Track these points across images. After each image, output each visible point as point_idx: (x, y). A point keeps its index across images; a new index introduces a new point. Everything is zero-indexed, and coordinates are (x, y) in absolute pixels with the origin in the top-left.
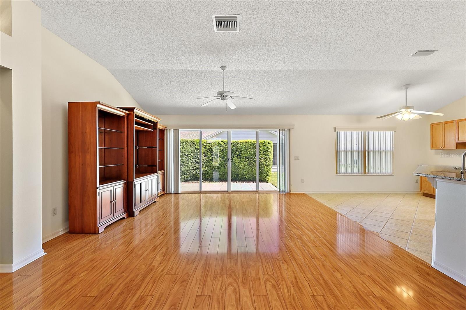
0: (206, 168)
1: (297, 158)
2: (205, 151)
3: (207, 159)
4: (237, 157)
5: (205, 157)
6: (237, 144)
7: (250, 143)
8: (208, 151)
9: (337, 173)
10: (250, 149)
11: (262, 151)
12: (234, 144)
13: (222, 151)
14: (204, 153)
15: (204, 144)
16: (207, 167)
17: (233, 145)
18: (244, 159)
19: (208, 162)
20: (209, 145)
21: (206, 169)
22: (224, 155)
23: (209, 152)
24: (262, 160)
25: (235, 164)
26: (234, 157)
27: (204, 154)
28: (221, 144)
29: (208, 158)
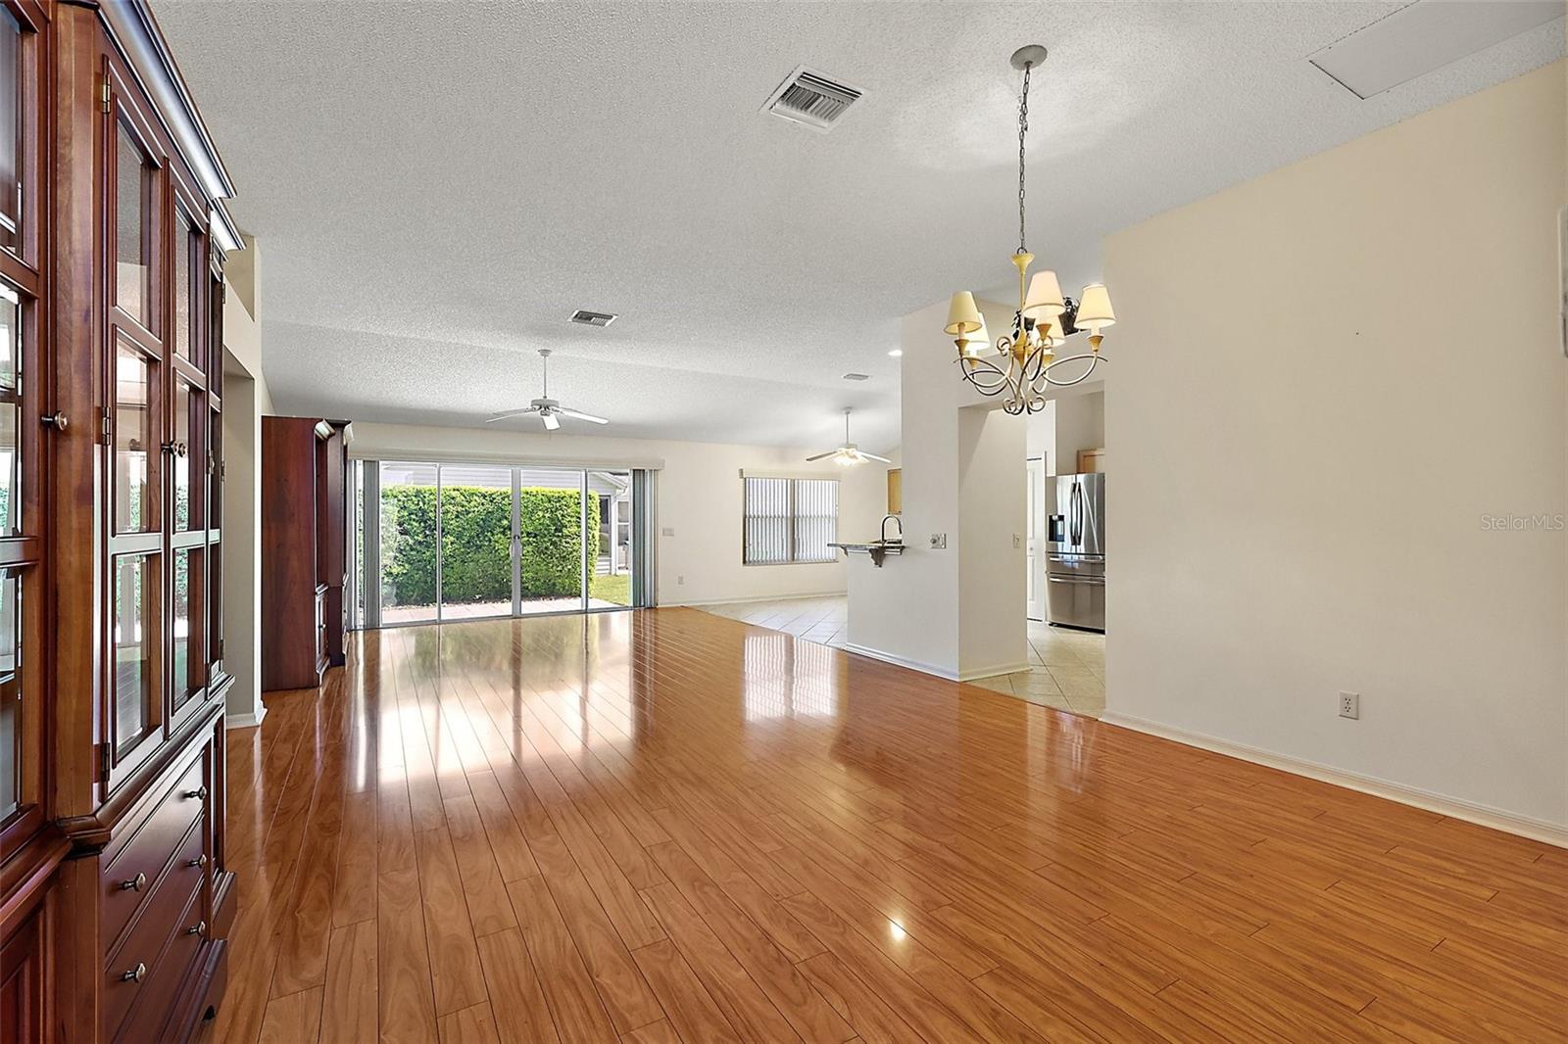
0: (406, 565)
1: (669, 532)
2: (403, 516)
3: (411, 542)
4: (503, 533)
5: (401, 534)
6: (503, 499)
7: (540, 497)
8: (413, 517)
9: (744, 562)
10: (541, 513)
11: (572, 517)
12: (494, 499)
13: (457, 517)
14: (400, 525)
15: (400, 497)
16: (410, 564)
17: (491, 501)
18: (526, 539)
19: (412, 550)
20: (414, 498)
21: (405, 571)
22: (464, 529)
23: (414, 520)
24: (574, 541)
25: (496, 551)
26: (493, 535)
27: (398, 528)
28: (453, 498)
29: (412, 538)
